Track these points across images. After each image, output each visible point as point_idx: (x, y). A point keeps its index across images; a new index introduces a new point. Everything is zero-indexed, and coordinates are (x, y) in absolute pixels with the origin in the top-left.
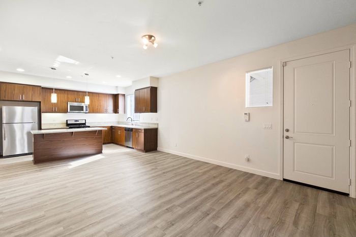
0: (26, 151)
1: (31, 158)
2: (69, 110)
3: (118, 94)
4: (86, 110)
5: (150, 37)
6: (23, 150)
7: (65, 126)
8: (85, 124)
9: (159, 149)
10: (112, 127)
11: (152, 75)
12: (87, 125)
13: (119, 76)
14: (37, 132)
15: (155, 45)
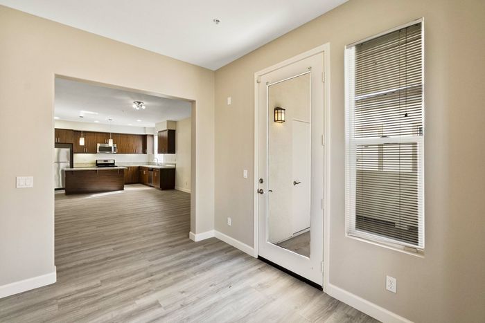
0: (61, 187)
1: (64, 192)
2: (98, 151)
3: (146, 135)
4: (115, 151)
5: (139, 103)
6: (59, 185)
7: (95, 165)
8: (114, 164)
9: (176, 188)
10: (139, 167)
11: (168, 119)
12: (116, 165)
13: (139, 121)
14: (69, 169)
15: (144, 107)
